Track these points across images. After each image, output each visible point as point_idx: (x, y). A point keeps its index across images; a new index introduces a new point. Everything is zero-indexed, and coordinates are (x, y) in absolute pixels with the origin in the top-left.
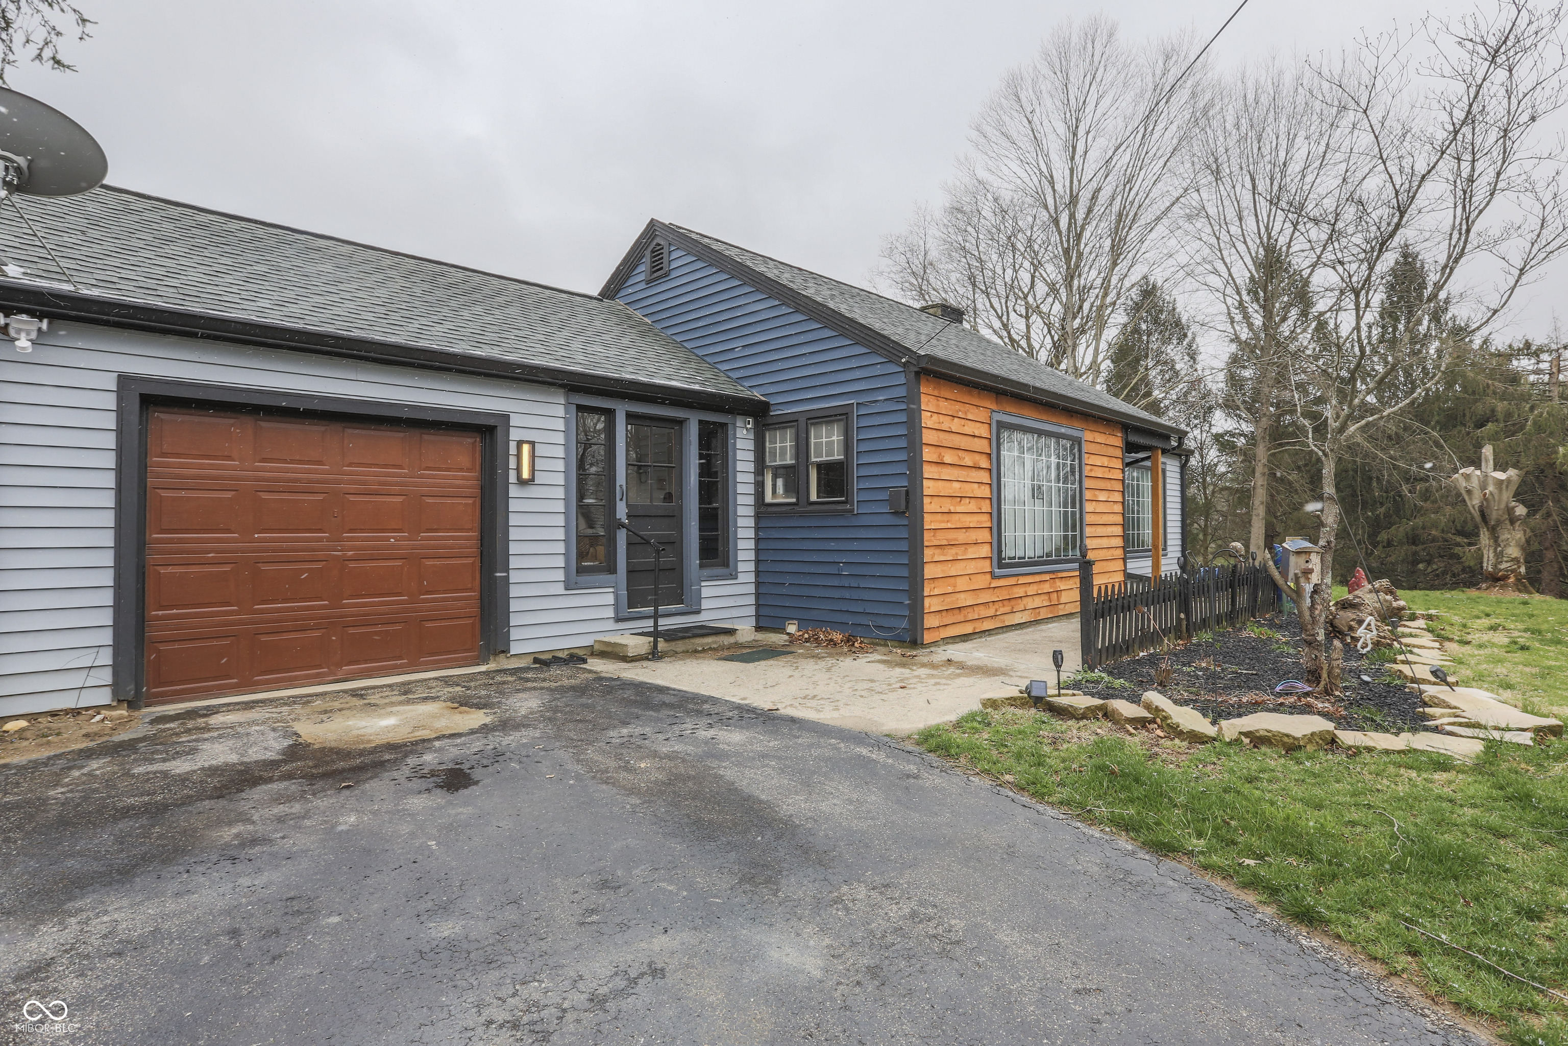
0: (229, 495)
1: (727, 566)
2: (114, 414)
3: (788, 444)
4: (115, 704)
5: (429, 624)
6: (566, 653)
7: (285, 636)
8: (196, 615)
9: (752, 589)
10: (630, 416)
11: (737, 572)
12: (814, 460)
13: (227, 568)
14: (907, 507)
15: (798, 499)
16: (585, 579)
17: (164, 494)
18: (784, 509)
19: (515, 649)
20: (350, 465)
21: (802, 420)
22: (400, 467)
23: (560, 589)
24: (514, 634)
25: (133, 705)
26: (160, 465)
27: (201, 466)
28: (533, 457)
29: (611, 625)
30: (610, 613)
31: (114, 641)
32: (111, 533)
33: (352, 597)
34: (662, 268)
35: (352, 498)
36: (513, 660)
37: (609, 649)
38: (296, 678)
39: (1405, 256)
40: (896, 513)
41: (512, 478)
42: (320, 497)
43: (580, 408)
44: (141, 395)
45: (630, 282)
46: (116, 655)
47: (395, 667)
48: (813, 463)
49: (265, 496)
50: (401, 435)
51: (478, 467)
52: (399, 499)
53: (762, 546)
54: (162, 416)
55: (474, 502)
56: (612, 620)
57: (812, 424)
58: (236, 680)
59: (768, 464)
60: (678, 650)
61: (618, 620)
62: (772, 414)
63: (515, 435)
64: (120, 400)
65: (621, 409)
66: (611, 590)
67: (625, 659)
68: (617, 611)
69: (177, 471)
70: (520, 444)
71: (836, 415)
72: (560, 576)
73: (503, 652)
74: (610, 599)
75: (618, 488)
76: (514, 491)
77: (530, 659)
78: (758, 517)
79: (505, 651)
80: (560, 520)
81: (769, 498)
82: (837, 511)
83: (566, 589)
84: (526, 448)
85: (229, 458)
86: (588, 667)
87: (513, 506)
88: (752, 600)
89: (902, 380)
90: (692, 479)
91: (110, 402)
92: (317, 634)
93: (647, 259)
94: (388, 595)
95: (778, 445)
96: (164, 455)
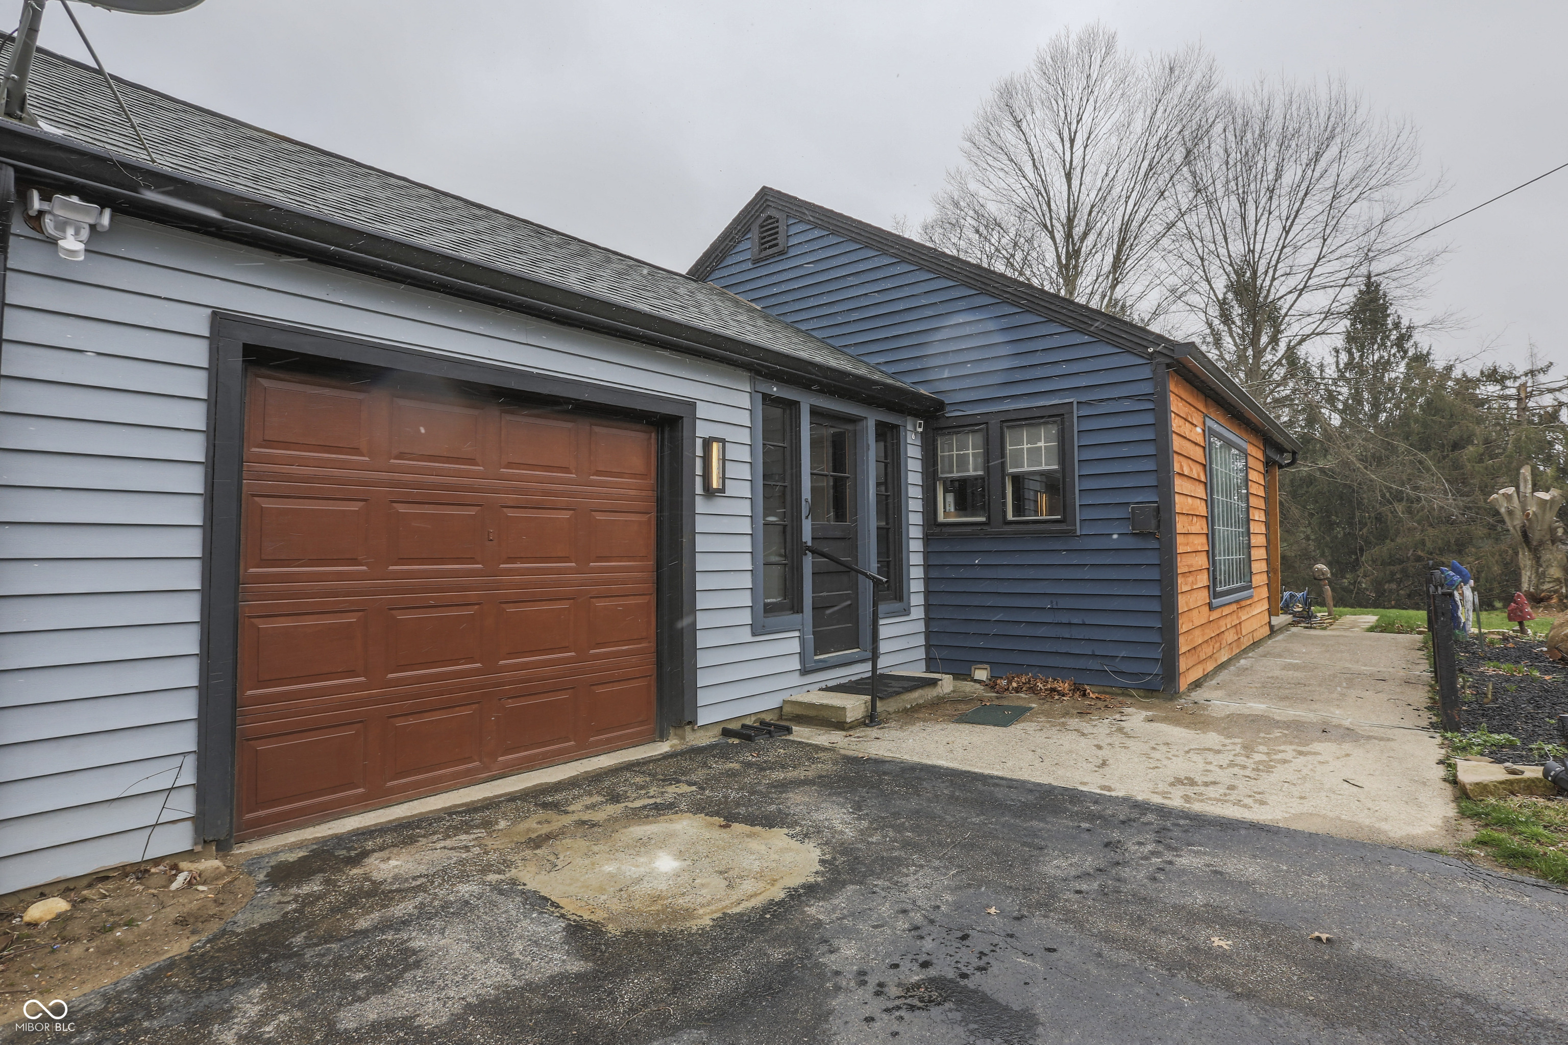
0: (354, 507)
1: (901, 599)
2: (203, 375)
3: (970, 451)
4: (199, 848)
5: (600, 690)
6: (753, 719)
7: (427, 718)
8: (312, 693)
9: (921, 627)
10: (815, 412)
11: (909, 606)
12: (1011, 471)
13: (352, 619)
14: (1158, 527)
15: (989, 518)
16: (773, 620)
17: (267, 504)
18: (969, 529)
19: (703, 718)
20: (510, 465)
21: (994, 422)
22: (566, 470)
23: (745, 635)
24: (703, 698)
25: (223, 847)
26: (261, 459)
27: (321, 464)
28: (723, 460)
29: (796, 680)
30: (795, 664)
31: (199, 744)
32: (196, 567)
33: (510, 655)
34: (776, 245)
35: (511, 513)
36: (701, 733)
37: (812, 713)
38: (440, 779)
39: (1368, 285)
40: (1141, 535)
41: (699, 489)
42: (472, 511)
43: (766, 398)
44: (245, 346)
45: (729, 262)
46: (201, 769)
47: (560, 753)
48: (1009, 474)
49: (402, 509)
50: (569, 425)
51: (653, 474)
52: (565, 515)
53: (934, 574)
54: (265, 382)
55: (650, 518)
56: (798, 672)
57: (1008, 427)
58: (361, 790)
59: (940, 475)
60: (891, 710)
61: (804, 672)
62: (947, 415)
63: (703, 430)
64: (215, 353)
65: (806, 402)
66: (797, 634)
67: (842, 726)
68: (803, 661)
69: (286, 469)
70: (707, 443)
71: (1042, 417)
72: (746, 617)
73: (690, 723)
74: (794, 646)
75: (803, 503)
76: (701, 505)
77: (718, 730)
78: (927, 539)
79: (692, 722)
80: (746, 544)
81: (941, 518)
82: (1051, 532)
83: (754, 634)
84: (715, 447)
85: (356, 451)
86: (796, 739)
87: (701, 525)
88: (921, 641)
89: (1146, 372)
90: (871, 492)
91: (199, 354)
92: (467, 711)
93: (755, 234)
94: (551, 650)
95: (955, 452)
96: (268, 444)
